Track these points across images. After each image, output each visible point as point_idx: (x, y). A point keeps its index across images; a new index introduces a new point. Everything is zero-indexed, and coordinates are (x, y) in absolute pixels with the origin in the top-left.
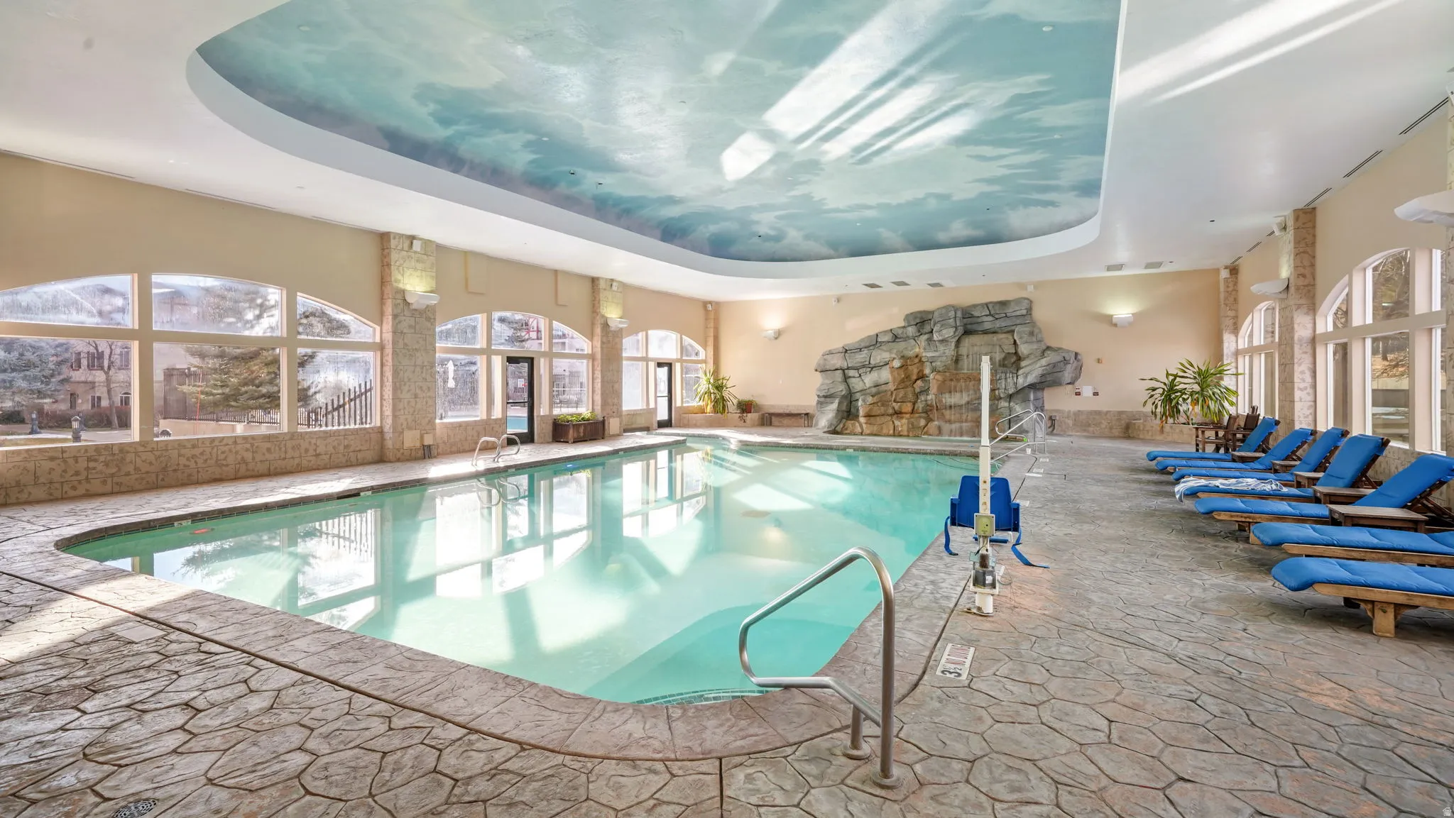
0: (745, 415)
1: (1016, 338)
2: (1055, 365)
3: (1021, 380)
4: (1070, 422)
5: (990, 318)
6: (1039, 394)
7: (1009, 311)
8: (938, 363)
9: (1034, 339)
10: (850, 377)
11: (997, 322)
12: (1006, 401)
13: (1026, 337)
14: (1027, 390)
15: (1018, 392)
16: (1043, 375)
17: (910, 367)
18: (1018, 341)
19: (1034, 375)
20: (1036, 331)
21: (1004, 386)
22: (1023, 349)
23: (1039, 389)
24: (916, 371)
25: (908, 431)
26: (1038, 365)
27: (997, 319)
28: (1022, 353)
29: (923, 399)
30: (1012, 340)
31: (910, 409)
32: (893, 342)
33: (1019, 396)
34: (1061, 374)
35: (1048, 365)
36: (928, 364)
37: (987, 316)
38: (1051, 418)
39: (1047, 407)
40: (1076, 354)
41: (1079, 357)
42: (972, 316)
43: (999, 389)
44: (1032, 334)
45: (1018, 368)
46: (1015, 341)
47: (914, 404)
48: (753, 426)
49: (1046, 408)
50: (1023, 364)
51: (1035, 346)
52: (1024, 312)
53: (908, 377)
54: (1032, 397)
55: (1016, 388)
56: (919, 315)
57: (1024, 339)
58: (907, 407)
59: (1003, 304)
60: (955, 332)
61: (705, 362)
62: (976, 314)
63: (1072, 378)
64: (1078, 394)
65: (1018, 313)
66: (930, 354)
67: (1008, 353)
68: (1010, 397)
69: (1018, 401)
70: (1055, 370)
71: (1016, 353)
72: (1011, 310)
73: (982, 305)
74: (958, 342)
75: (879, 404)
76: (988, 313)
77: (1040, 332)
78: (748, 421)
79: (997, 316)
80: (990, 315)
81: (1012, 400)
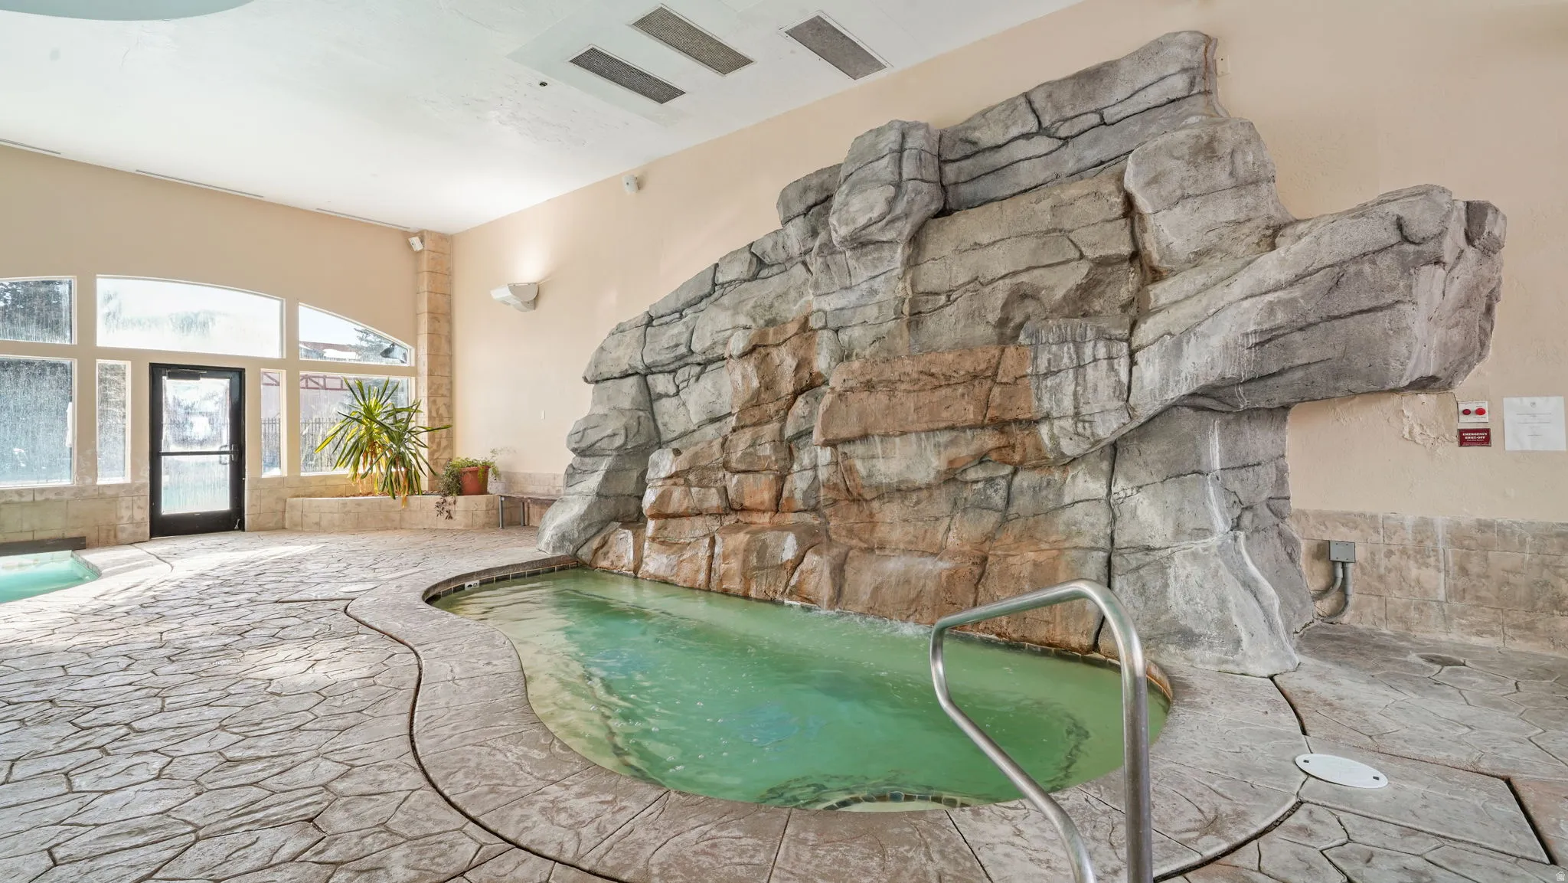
0: (449, 499)
1: (1131, 184)
2: (1338, 276)
3: (1149, 371)
4: (1436, 582)
5: (1042, 145)
6: (1258, 440)
7: (1114, 99)
8: (857, 332)
9: (1222, 177)
10: (660, 396)
11: (1068, 152)
12: (1092, 472)
13: (1177, 170)
14: (1188, 421)
15: (1146, 429)
16: (1267, 339)
17: (774, 352)
18: (1142, 202)
19: (1216, 341)
20: (1228, 138)
21: (1068, 403)
22: (1167, 235)
23: (1252, 414)
24: (790, 363)
25: (746, 578)
26: (1238, 289)
27: (1066, 140)
28: (1167, 251)
29: (806, 461)
30: (1117, 200)
31: (766, 496)
32: (755, 277)
33: (1153, 450)
34: (1383, 319)
35: (1298, 279)
36: (826, 335)
37: (1026, 136)
38: (1322, 551)
39: (1300, 498)
40: (1476, 213)
41: (1493, 226)
42: (977, 151)
43: (1047, 417)
44: (1207, 150)
45: (1137, 311)
46: (1129, 202)
47: (781, 478)
48: (469, 529)
49: (1295, 504)
50: (1161, 293)
51: (1228, 209)
52: (1178, 85)
53: (768, 385)
54: (1214, 452)
55: (1130, 410)
56: (815, 182)
57: (1170, 187)
58: (759, 490)
59: (1093, 77)
60: (891, 202)
61: (413, 372)
62: (986, 136)
63: (1444, 348)
64: (1482, 438)
65: (1153, 96)
66: (830, 303)
67: (1103, 262)
68: (1114, 451)
69: (1143, 476)
70: (1343, 302)
71: (1136, 256)
72: (1120, 93)
73: (1011, 104)
74: (916, 240)
75: (691, 477)
76: (1032, 125)
77: (1253, 137)
78: (458, 517)
79: (1064, 132)
80: (1042, 131)
81: (1124, 466)
